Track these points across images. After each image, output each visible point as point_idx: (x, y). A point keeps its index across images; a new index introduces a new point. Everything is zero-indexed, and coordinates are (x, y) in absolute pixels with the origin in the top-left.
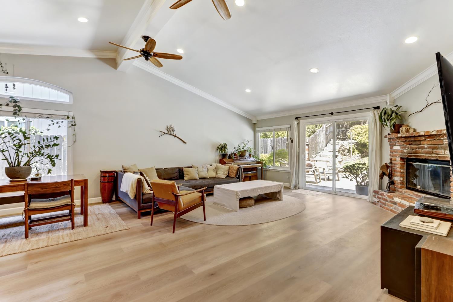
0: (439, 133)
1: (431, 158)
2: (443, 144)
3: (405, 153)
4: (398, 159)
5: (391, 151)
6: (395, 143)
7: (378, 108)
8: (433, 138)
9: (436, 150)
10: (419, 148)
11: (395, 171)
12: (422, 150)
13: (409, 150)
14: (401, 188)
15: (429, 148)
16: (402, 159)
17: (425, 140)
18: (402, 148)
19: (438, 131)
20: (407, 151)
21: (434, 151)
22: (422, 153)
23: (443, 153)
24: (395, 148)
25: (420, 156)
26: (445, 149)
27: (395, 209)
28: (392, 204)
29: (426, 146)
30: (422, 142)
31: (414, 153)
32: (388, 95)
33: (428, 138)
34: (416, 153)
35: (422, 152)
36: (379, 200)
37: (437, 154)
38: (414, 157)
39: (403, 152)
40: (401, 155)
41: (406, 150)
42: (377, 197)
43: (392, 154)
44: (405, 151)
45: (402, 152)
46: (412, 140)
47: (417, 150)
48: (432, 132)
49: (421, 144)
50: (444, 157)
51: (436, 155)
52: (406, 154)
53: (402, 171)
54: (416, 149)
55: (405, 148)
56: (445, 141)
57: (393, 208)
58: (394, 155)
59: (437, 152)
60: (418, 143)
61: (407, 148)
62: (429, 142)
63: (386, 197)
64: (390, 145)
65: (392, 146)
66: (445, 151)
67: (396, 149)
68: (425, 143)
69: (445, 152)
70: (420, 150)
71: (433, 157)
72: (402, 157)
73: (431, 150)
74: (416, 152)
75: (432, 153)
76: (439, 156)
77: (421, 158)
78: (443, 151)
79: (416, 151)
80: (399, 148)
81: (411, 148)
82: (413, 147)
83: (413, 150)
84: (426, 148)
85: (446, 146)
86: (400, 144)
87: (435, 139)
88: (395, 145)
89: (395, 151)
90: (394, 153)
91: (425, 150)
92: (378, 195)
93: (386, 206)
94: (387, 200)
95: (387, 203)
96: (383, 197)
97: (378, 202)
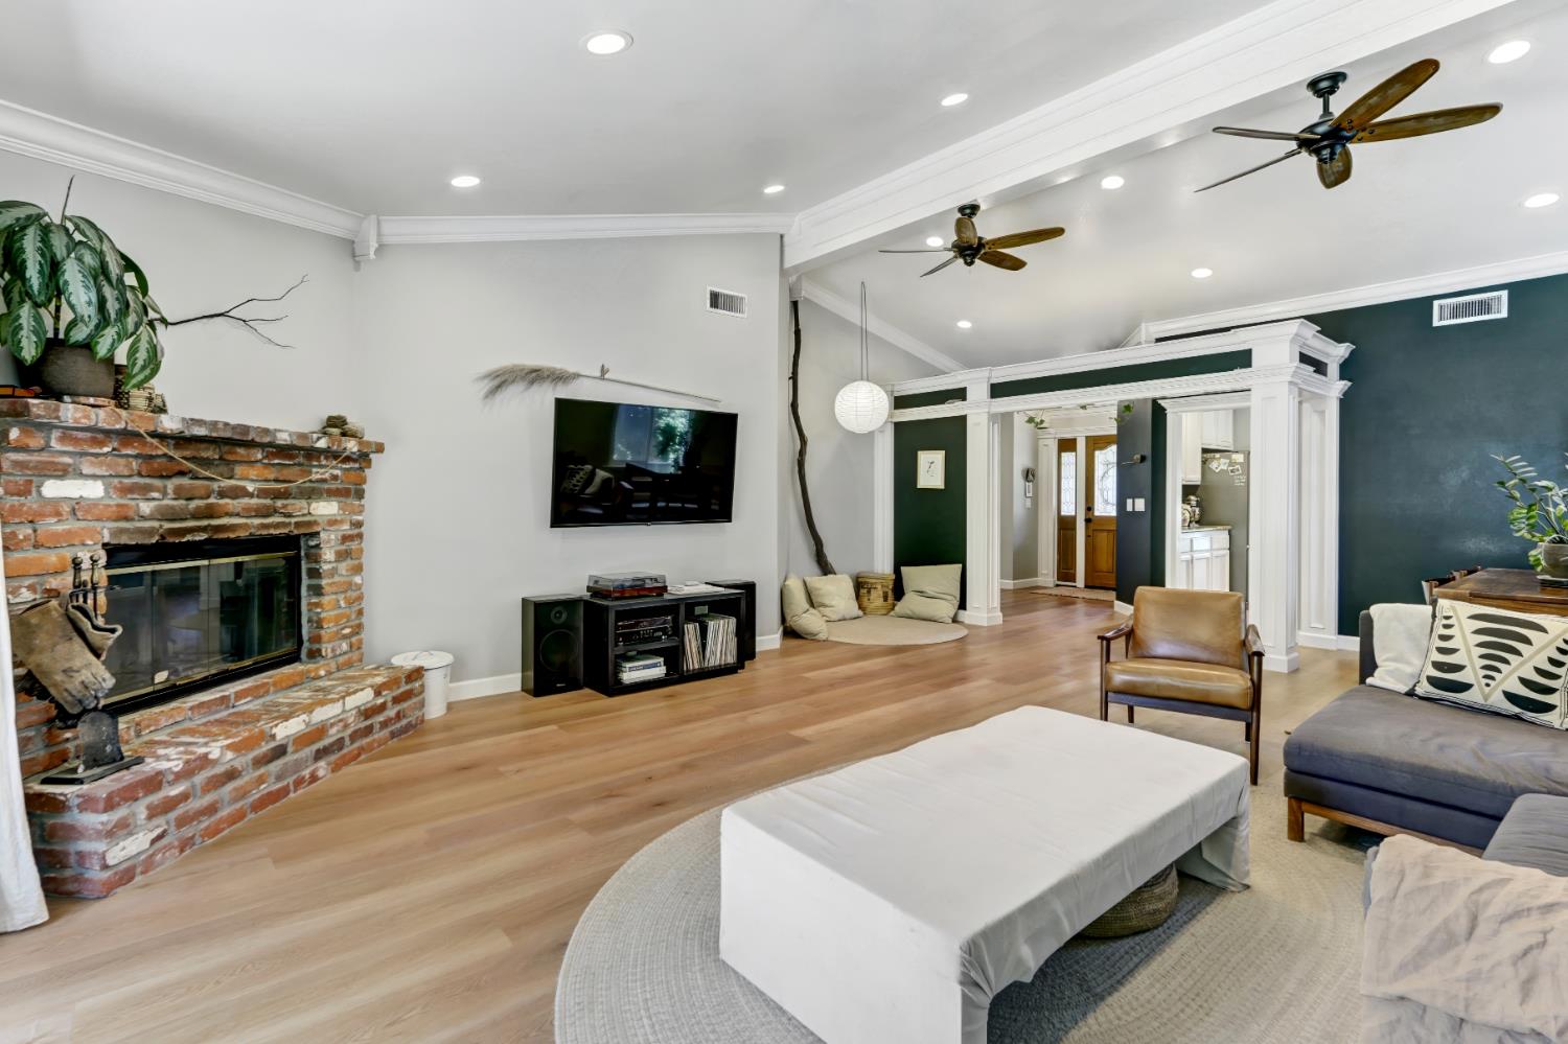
1: (272, 531)
2: (309, 481)
3: (143, 518)
8: (291, 457)
9: (285, 502)
10: (222, 494)
12: (235, 502)
15: (263, 493)
17: (260, 461)
18: (123, 491)
20: (156, 507)
21: (279, 503)
22: (238, 515)
23: (306, 512)
24: (52, 489)
25: (232, 527)
26: (310, 498)
27: (279, 778)
28: (263, 771)
29: (250, 487)
30: (239, 470)
31: (195, 516)
34: (211, 517)
35: (236, 511)
37: (289, 516)
38: (202, 537)
39: (131, 514)
40: (113, 533)
41: (153, 504)
42: (142, 816)
43: (25, 531)
44: (146, 508)
45: (119, 515)
46: (204, 454)
47: (212, 500)
49: (231, 478)
50: (309, 523)
51: (287, 520)
52: (156, 524)
54: (208, 497)
55: (144, 490)
56: (316, 473)
57: (273, 780)
58: (56, 536)
59: (289, 507)
61: (155, 495)
62: (266, 471)
66: (309, 505)
67: (76, 495)
68: (253, 473)
69: (312, 508)
70: (228, 504)
71: (276, 525)
73: (268, 502)
74: (210, 512)
75: (275, 511)
76: (296, 523)
77: (232, 536)
78: (303, 503)
79: (210, 507)
80: (94, 490)
81: (179, 493)
82: (193, 488)
83: (193, 504)
84: (251, 495)
85: (313, 489)
86: (109, 466)
87: (296, 461)
88: (63, 473)
89: (54, 507)
90: (51, 525)
91: (246, 500)
92: (156, 797)
93: (226, 812)
94: (231, 775)
95: (229, 788)
96: (202, 776)
97: (156, 839)
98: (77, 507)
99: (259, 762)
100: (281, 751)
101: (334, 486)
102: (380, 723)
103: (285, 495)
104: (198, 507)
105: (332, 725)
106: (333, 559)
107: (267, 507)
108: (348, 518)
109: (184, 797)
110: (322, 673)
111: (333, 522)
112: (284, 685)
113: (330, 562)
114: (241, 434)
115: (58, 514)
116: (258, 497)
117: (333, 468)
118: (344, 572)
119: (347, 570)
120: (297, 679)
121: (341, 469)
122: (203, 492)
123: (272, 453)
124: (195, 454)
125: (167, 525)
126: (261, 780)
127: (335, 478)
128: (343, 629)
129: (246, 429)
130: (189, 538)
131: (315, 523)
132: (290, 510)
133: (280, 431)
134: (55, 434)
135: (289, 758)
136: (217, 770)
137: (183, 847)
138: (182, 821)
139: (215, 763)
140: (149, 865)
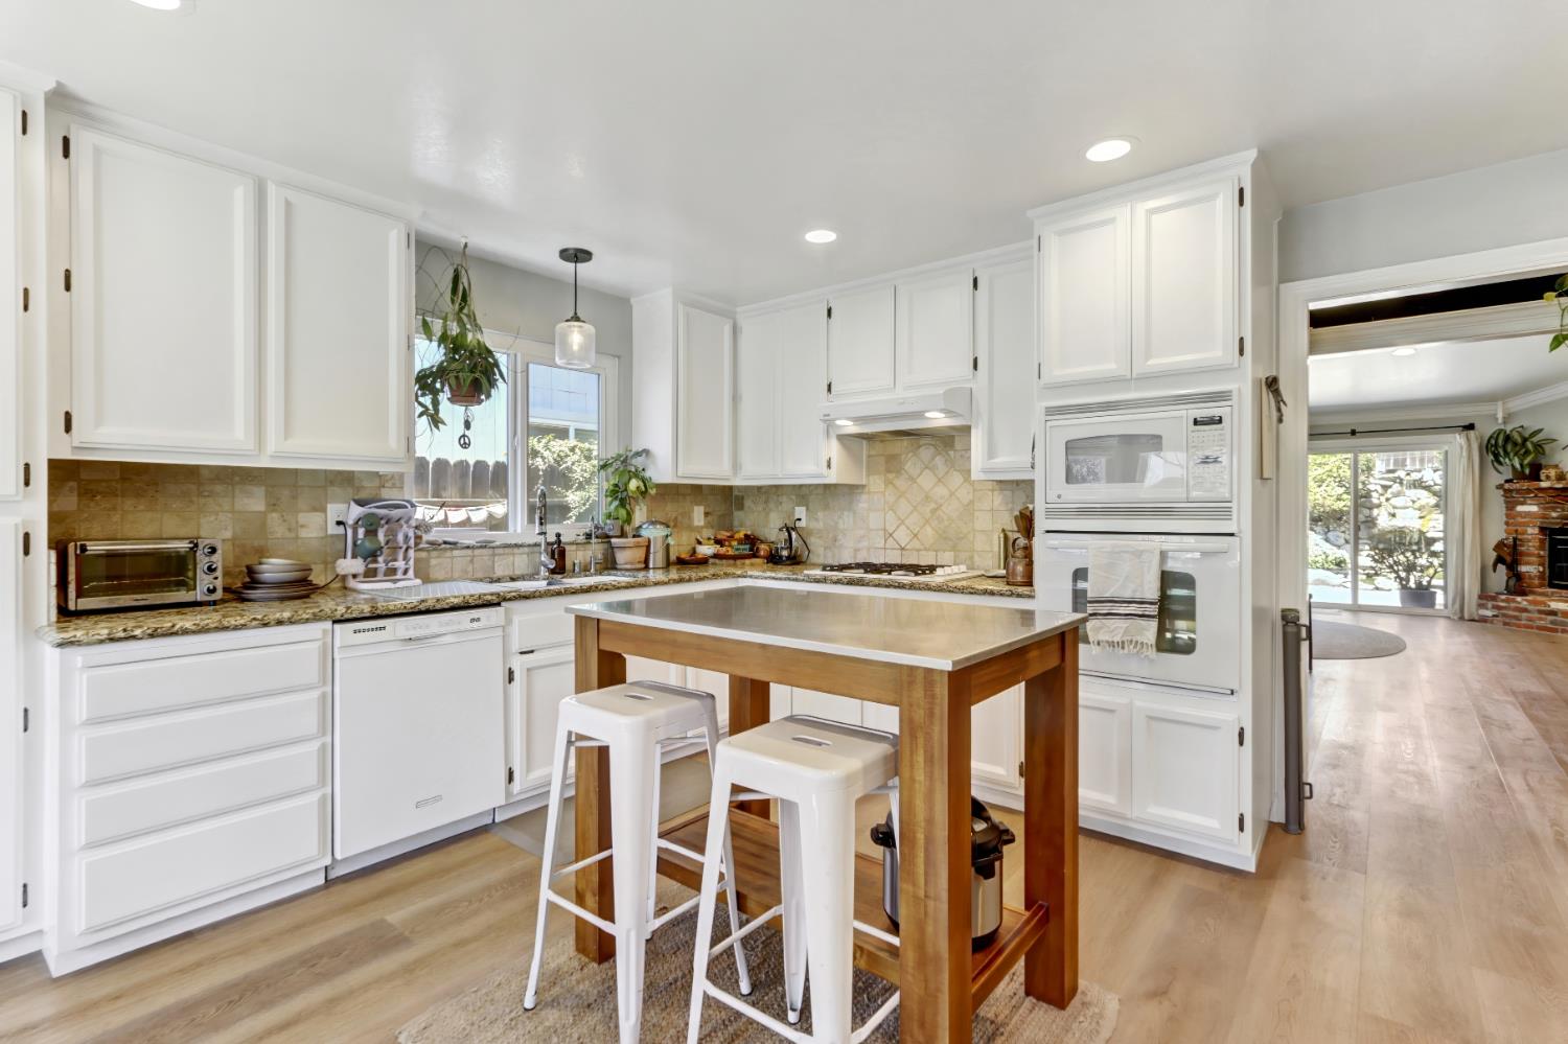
3: (1554, 518)
4: (1533, 531)
5: (1507, 516)
6: (1522, 500)
7: (1471, 427)
11: (1522, 554)
14: (1541, 586)
16: (1542, 529)
18: (1545, 509)
20: (1560, 515)
24: (1520, 508)
27: (1552, 623)
28: (1543, 616)
32: (1500, 403)
36: (1499, 613)
39: (1547, 517)
40: (1542, 523)
41: (1558, 513)
42: (1492, 606)
43: (1511, 521)
44: (1554, 515)
45: (1544, 517)
53: (1542, 553)
55: (1554, 509)
57: (1548, 622)
58: (1521, 523)
61: (1559, 510)
64: (1506, 502)
65: (1510, 505)
67: (1526, 510)
72: (1545, 525)
80: (1534, 509)
86: (1536, 501)
88: (1523, 503)
89: (1520, 514)
90: (1520, 520)
92: (1495, 603)
93: (1523, 622)
94: (1525, 610)
95: (1525, 615)
96: (1513, 605)
97: (1494, 616)
98: (1528, 514)
99: (1540, 612)
100: (1553, 613)
109: (1507, 608)
115: (1521, 516)
126: (1541, 619)
134: (1514, 492)
135: (1559, 618)
136: (1521, 606)
137: (1505, 624)
138: (1504, 615)
139: (1519, 603)
140: (1492, 622)
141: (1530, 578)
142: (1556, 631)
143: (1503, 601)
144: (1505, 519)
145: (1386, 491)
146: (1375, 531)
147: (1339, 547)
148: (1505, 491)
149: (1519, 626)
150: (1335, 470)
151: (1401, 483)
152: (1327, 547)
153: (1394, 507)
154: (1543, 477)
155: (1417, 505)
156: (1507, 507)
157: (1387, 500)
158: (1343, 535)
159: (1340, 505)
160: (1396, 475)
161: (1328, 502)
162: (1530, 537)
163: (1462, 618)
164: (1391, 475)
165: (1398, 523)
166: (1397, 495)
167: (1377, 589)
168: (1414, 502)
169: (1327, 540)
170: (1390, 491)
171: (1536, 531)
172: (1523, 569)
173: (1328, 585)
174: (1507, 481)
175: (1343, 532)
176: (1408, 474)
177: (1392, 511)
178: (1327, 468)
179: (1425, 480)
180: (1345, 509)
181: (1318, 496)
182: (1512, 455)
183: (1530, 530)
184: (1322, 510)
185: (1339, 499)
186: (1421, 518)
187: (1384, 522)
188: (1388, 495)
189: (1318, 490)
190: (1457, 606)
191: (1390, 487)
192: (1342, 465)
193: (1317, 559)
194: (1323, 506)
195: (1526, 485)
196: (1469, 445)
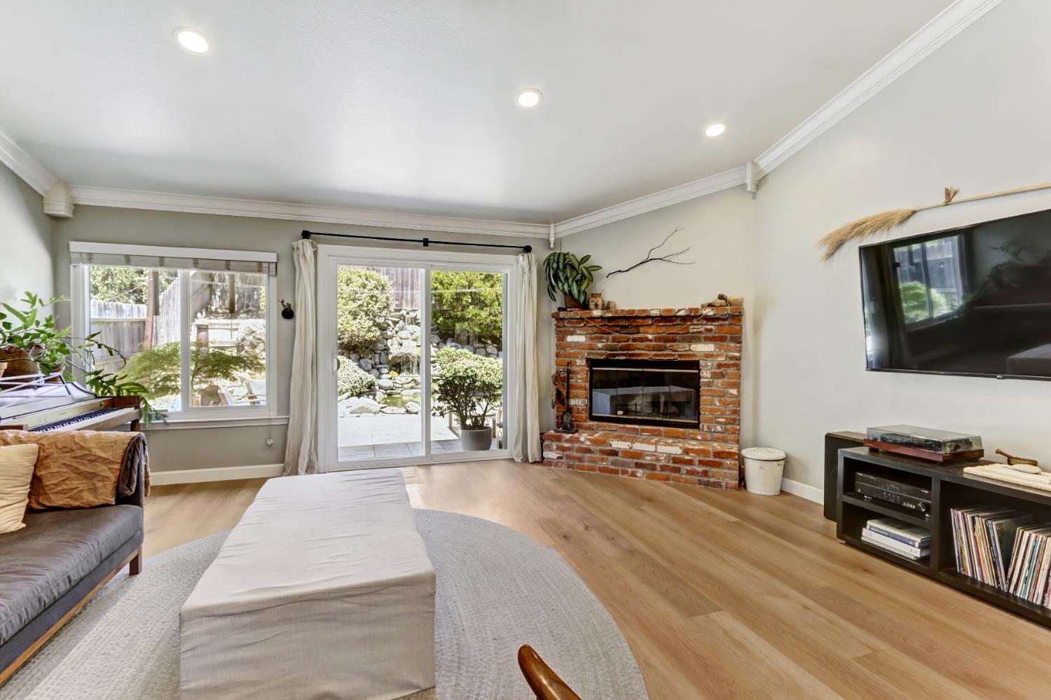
0: (693, 314)
1: (662, 358)
2: (688, 333)
3: (599, 349)
4: (581, 363)
5: (558, 347)
6: (572, 329)
7: (530, 249)
8: (670, 321)
9: (672, 344)
10: (634, 340)
11: (573, 387)
12: (642, 344)
13: (609, 343)
15: (657, 339)
16: (589, 361)
17: (652, 325)
18: (592, 339)
19: (691, 310)
20: (605, 345)
21: (668, 344)
22: (643, 349)
23: (688, 349)
24: (570, 339)
25: (639, 355)
26: (690, 342)
27: (613, 464)
28: (605, 457)
29: (650, 337)
30: (641, 329)
31: (622, 349)
32: (552, 226)
33: (658, 321)
34: (628, 350)
35: (641, 347)
36: (563, 454)
37: (675, 351)
38: (623, 358)
39: (594, 347)
40: (589, 354)
41: (603, 344)
42: (555, 447)
43: (562, 352)
44: (600, 345)
45: (591, 348)
46: (621, 324)
47: (630, 343)
48: (679, 311)
49: (639, 333)
50: (689, 355)
51: (674, 353)
52: (604, 352)
53: (585, 385)
54: (629, 341)
55: (599, 339)
56: (693, 329)
57: (610, 463)
58: (570, 354)
60: (634, 330)
61: (604, 340)
62: (658, 329)
63: (588, 443)
64: (558, 333)
65: (561, 336)
66: (690, 346)
67: (575, 341)
68: (650, 330)
69: (692, 347)
70: (637, 344)
71: (666, 355)
72: (592, 357)
73: (661, 343)
74: (628, 348)
75: (665, 348)
76: (679, 355)
77: (639, 358)
78: (686, 345)
79: (629, 345)
80: (583, 339)
81: (614, 340)
82: (620, 337)
83: (620, 344)
84: (651, 341)
85: (693, 337)
86: (585, 330)
87: (675, 323)
88: (572, 333)
89: (571, 345)
90: (569, 351)
91: (649, 343)
92: (559, 444)
93: (587, 464)
94: (589, 451)
95: (588, 455)
96: (576, 445)
97: (558, 458)
98: (577, 345)
99: (602, 452)
100: (614, 453)
101: (710, 335)
102: (687, 470)
103: (674, 340)
104: (622, 346)
105: (647, 455)
106: (709, 377)
107: (660, 346)
108: (725, 353)
109: (569, 449)
110: (699, 438)
111: (708, 356)
112: (671, 435)
113: (707, 378)
114: (629, 314)
115: (571, 347)
116: (655, 341)
117: (706, 325)
118: (720, 385)
119: (722, 385)
120: (680, 435)
121: (714, 325)
122: (625, 340)
123: (658, 320)
124: (617, 324)
125: (608, 352)
126: (603, 460)
127: (710, 330)
128: (718, 418)
129: (633, 311)
130: (617, 358)
131: (694, 355)
132: (675, 348)
133: (651, 310)
134: (566, 321)
135: (619, 458)
136: (583, 446)
137: (569, 466)
138: (568, 457)
139: (582, 443)
140: (556, 465)
141: (578, 412)
142: (616, 472)
143: (567, 441)
144: (554, 350)
145: (395, 326)
146: (390, 357)
147: (368, 371)
148: (559, 319)
149: (582, 468)
150: (365, 304)
151: (404, 320)
152: (361, 372)
153: (401, 339)
154: (592, 305)
155: (414, 337)
156: (557, 337)
157: (397, 332)
158: (370, 361)
159: (371, 335)
160: (401, 313)
161: (362, 333)
162: (578, 369)
163: (526, 460)
164: (398, 313)
165: (404, 350)
166: (402, 329)
167: (408, 412)
168: (412, 334)
169: (360, 366)
170: (398, 325)
171: (584, 363)
172: (573, 402)
173: (370, 412)
174: (560, 309)
175: (371, 359)
176: (408, 313)
177: (400, 341)
178: (360, 302)
179: (418, 318)
180: (374, 339)
181: (354, 328)
182: (570, 280)
183: (579, 362)
184: (357, 340)
185: (369, 331)
186: (418, 346)
187: (395, 350)
188: (396, 329)
189: (354, 322)
190: (520, 446)
191: (397, 322)
192: (370, 301)
193: (355, 385)
194: (358, 336)
195: (579, 313)
196: (530, 269)
